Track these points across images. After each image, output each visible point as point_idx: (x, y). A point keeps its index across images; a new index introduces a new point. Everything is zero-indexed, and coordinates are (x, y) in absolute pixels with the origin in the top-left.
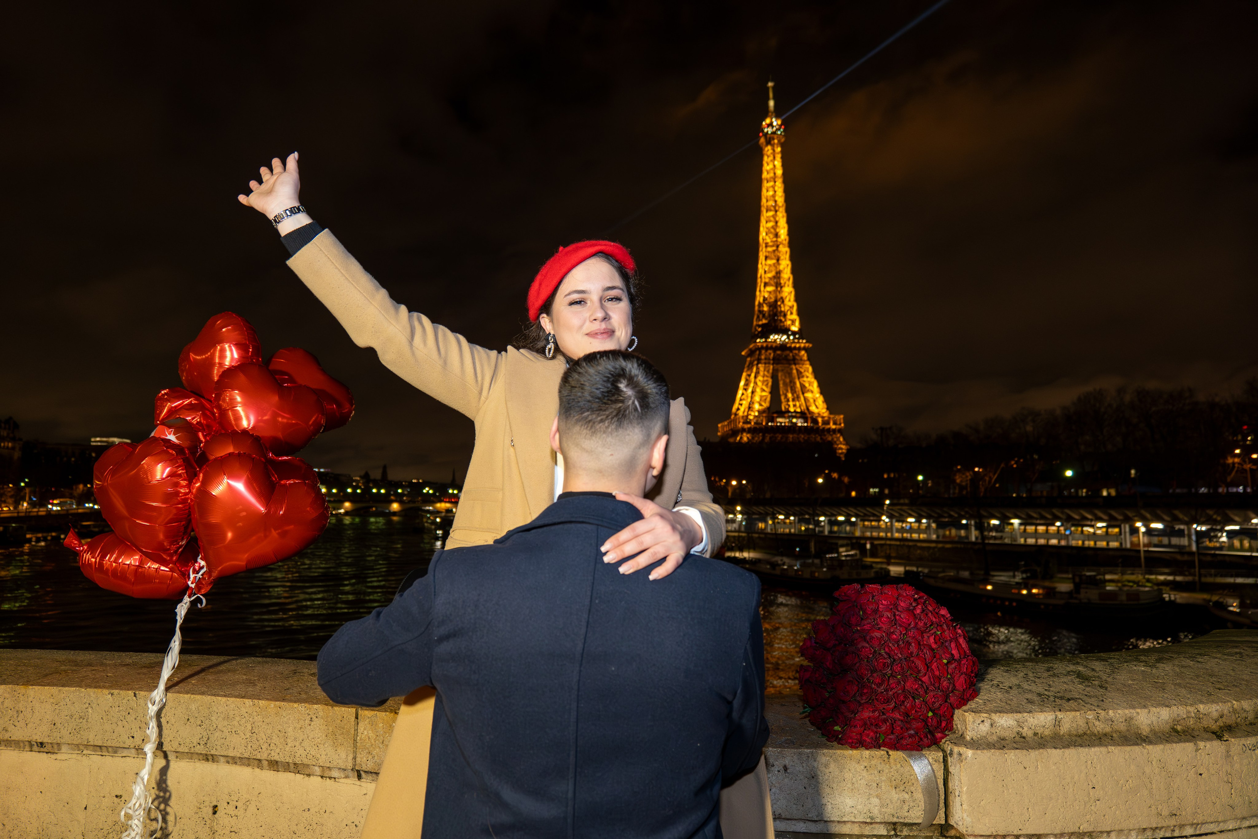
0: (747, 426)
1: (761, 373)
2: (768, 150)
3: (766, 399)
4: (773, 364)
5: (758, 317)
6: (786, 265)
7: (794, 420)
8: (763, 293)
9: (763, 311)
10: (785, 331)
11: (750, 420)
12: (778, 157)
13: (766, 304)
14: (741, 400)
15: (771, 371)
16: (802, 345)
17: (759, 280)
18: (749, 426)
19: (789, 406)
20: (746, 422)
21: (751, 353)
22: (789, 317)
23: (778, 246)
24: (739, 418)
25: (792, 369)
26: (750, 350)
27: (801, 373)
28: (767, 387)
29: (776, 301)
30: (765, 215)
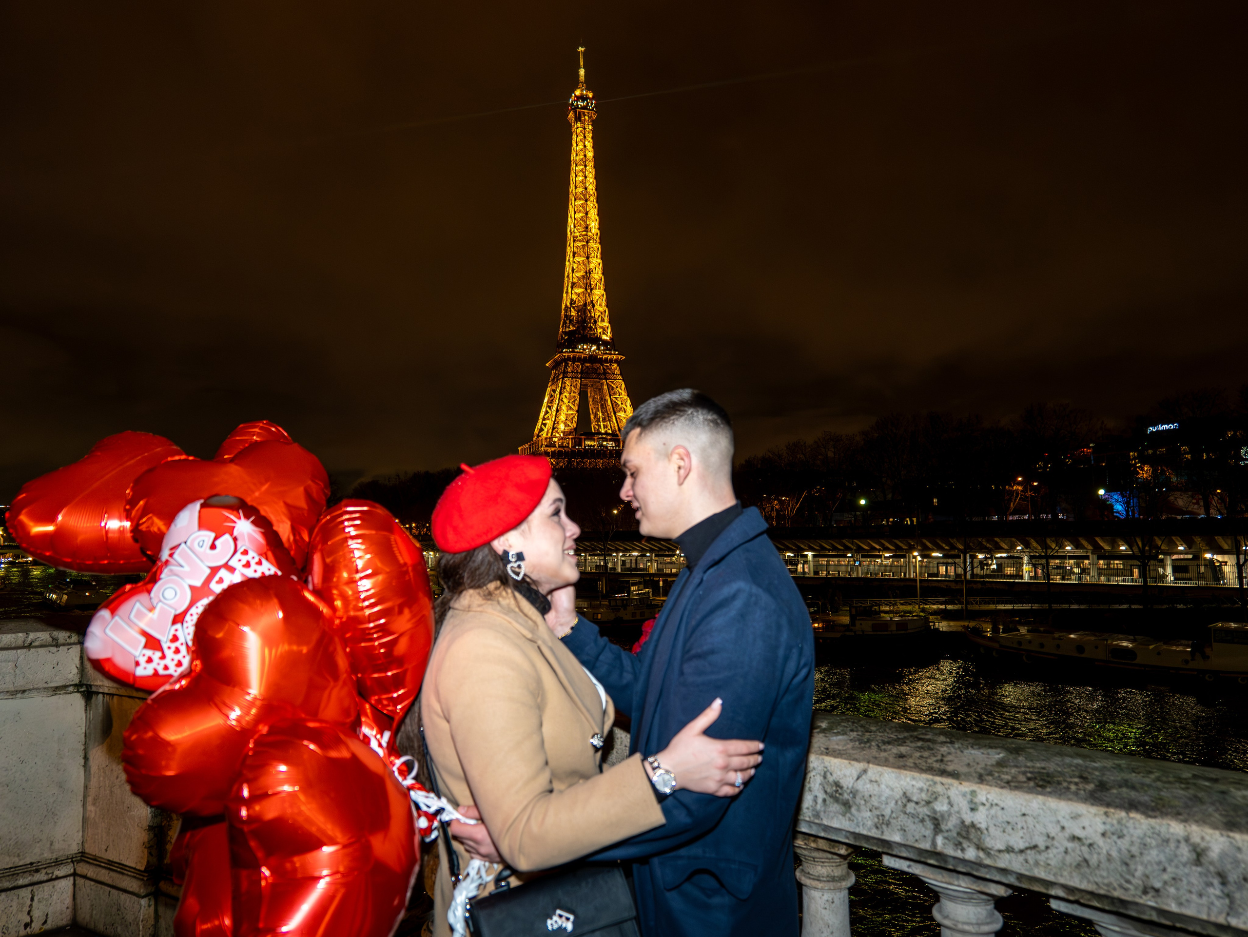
0: (549, 450)
1: (568, 388)
2: (577, 128)
3: (572, 419)
4: (581, 378)
5: (565, 322)
6: (596, 262)
7: (605, 443)
8: (572, 295)
9: (571, 316)
10: (596, 340)
11: (555, 442)
12: (589, 136)
13: (574, 308)
14: (544, 419)
15: (578, 386)
16: (615, 357)
17: (566, 279)
18: (553, 449)
19: (599, 426)
20: (551, 445)
21: (556, 365)
22: (600, 324)
23: (587, 242)
24: (542, 440)
25: (602, 384)
26: (555, 361)
27: (613, 389)
28: (574, 405)
29: (585, 305)
30: (574, 205)
